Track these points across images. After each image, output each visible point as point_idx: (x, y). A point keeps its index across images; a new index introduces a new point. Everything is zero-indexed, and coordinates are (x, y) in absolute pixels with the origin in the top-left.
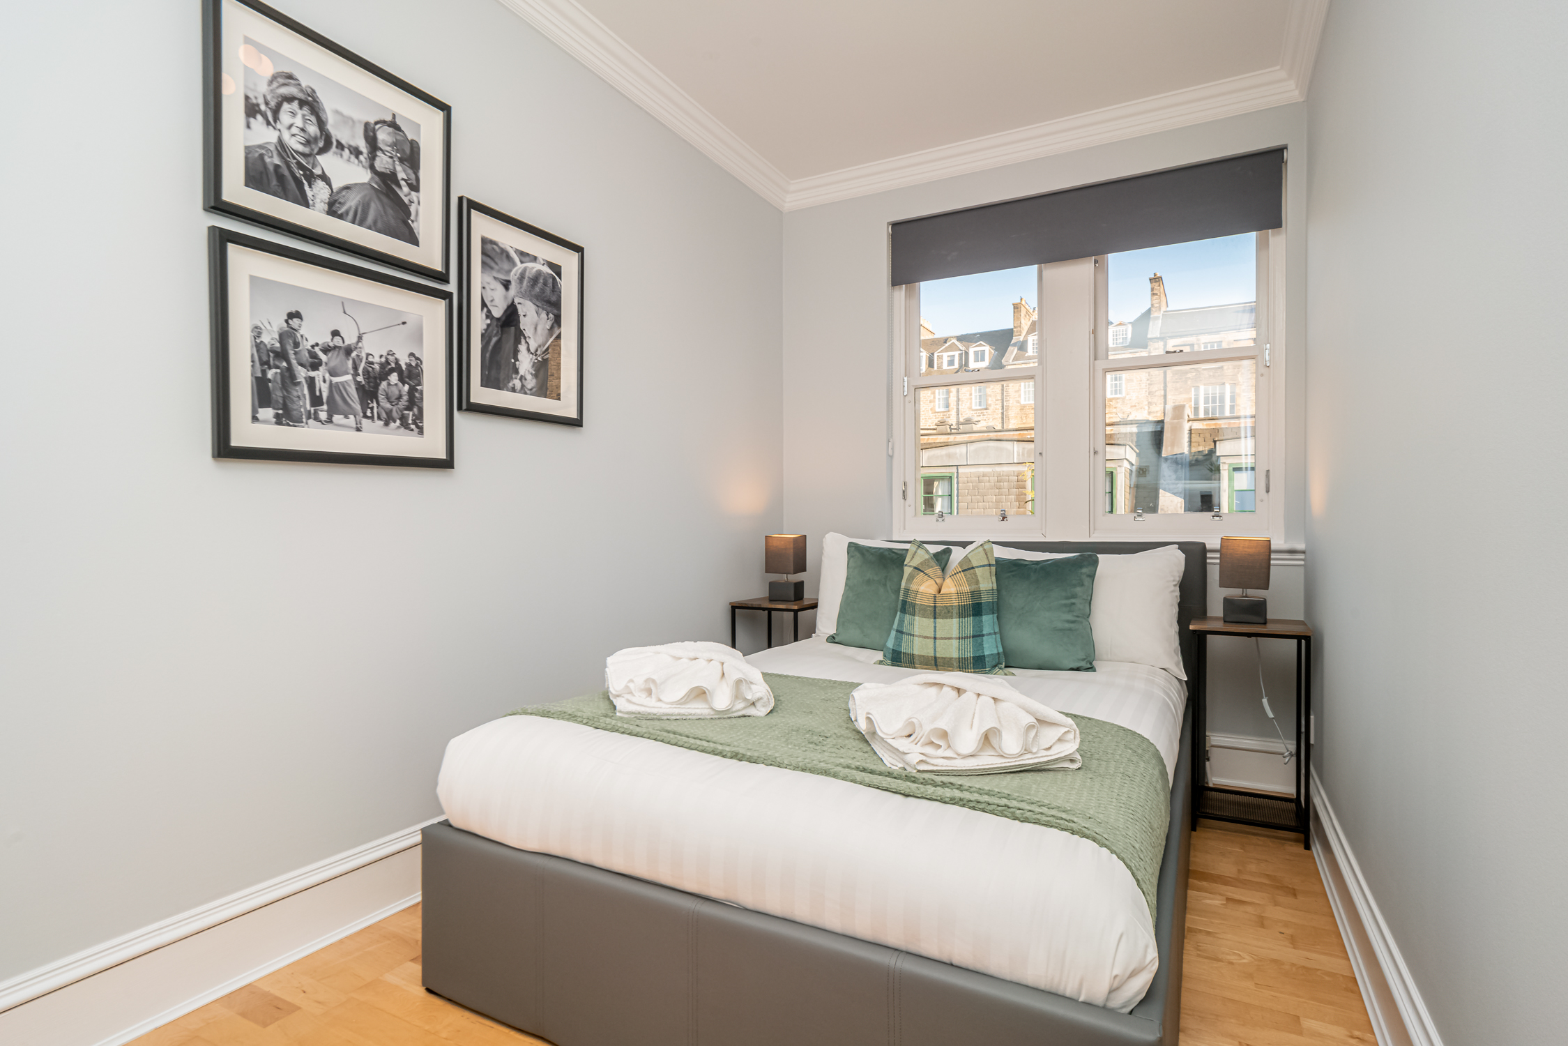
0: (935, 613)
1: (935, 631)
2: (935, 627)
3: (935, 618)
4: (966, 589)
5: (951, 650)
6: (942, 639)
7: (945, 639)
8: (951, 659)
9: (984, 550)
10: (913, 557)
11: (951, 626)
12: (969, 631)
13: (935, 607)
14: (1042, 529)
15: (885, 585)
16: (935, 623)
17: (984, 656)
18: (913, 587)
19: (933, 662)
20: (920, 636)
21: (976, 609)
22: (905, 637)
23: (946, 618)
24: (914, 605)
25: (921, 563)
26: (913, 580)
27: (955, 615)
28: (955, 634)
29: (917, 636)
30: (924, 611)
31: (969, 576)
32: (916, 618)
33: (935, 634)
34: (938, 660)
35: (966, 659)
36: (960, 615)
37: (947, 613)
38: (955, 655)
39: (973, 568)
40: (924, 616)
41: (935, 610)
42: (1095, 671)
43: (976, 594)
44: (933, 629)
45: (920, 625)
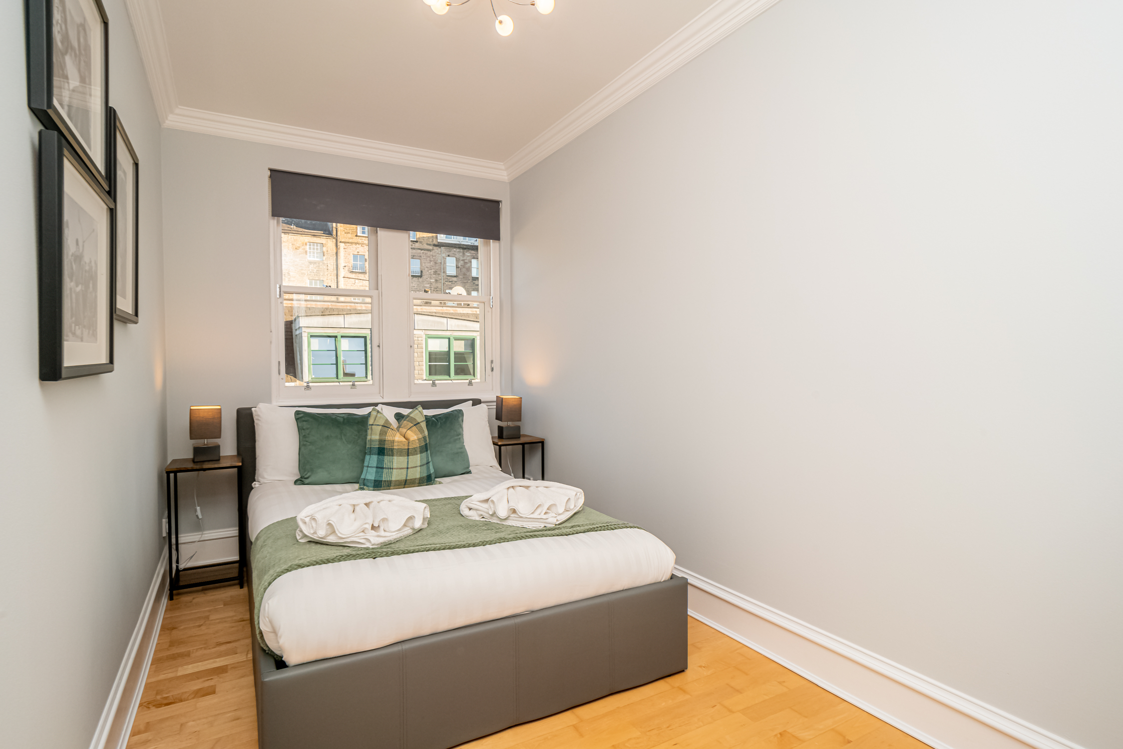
0: (408, 453)
1: (408, 464)
2: (408, 462)
3: (408, 456)
4: (420, 436)
5: (416, 474)
6: (412, 468)
7: (414, 467)
8: (415, 479)
9: (420, 411)
10: (375, 419)
11: (416, 460)
12: (425, 461)
13: (408, 449)
14: (380, 393)
15: (341, 439)
16: (408, 459)
17: (431, 474)
18: (389, 437)
19: (404, 483)
20: (397, 469)
21: (424, 448)
22: (385, 471)
23: (414, 455)
24: (392, 450)
25: (385, 423)
26: (386, 434)
27: (418, 452)
28: (419, 464)
29: (395, 469)
30: (401, 452)
31: (418, 428)
32: (395, 458)
33: (408, 466)
34: (407, 481)
35: (423, 478)
36: (421, 452)
37: (415, 452)
38: (418, 476)
39: (419, 423)
40: (401, 456)
41: (408, 451)
42: (471, 473)
43: (424, 438)
44: (406, 462)
45: (398, 461)
